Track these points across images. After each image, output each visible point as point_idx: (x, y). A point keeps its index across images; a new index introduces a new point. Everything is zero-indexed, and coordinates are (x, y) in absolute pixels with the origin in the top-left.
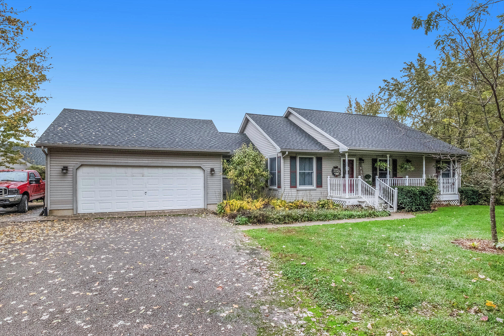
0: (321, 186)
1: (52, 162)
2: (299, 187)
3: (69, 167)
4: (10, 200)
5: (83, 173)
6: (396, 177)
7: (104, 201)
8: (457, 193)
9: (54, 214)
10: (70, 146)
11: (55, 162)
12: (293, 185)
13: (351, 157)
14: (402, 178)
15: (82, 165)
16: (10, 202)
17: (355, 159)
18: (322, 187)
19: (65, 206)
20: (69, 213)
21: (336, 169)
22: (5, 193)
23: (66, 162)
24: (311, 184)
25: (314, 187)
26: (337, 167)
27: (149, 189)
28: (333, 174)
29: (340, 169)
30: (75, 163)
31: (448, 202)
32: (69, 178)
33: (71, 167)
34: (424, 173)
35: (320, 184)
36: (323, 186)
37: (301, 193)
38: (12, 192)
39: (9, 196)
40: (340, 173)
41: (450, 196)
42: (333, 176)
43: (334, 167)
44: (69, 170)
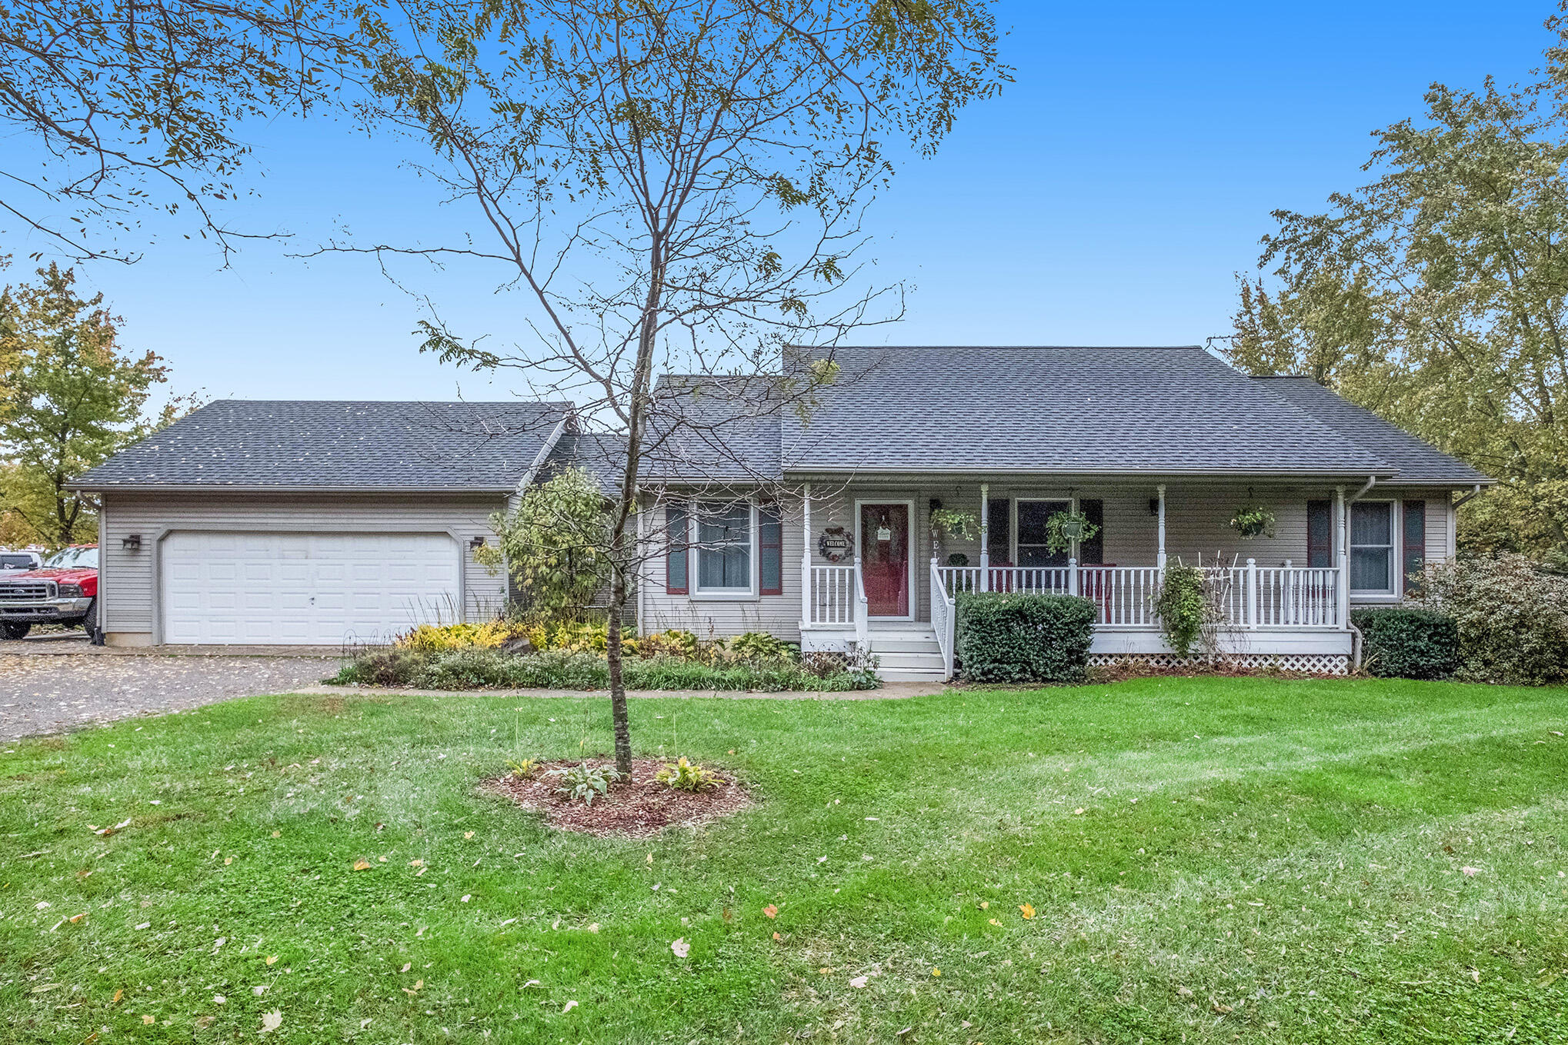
0: (779, 591)
1: (110, 525)
2: (696, 592)
3: (144, 537)
4: (61, 608)
5: (174, 548)
6: (1099, 561)
7: (220, 618)
8: (1343, 628)
9: (116, 643)
10: (141, 487)
11: (117, 526)
12: (677, 586)
13: (898, 497)
14: (1115, 565)
15: (170, 532)
16: (61, 613)
17: (910, 503)
18: (780, 593)
19: (133, 624)
20: (143, 642)
21: (837, 537)
22: (53, 593)
23: (135, 526)
24: (745, 583)
25: (751, 592)
26: (839, 531)
27: (319, 590)
28: (824, 552)
29: (850, 537)
30: (154, 526)
31: (1271, 660)
32: (145, 560)
33: (148, 537)
34: (1162, 548)
35: (772, 585)
36: (785, 589)
37: (704, 611)
38: (64, 591)
39: (58, 601)
40: (851, 549)
41: (1310, 637)
42: (824, 559)
43: (827, 530)
44: (144, 542)
